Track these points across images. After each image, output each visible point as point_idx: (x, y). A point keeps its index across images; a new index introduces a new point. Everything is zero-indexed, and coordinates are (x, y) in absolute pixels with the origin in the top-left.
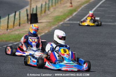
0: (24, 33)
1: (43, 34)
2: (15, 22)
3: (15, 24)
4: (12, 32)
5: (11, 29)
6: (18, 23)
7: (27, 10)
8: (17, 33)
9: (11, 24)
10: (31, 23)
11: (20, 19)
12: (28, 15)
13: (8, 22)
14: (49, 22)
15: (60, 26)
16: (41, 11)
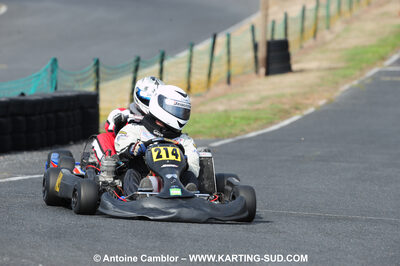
0: (245, 107)
1: (311, 110)
2: (215, 71)
3: (213, 78)
4: (203, 104)
5: (200, 96)
6: (224, 75)
7: (253, 29)
8: (221, 108)
9: (199, 76)
10: (268, 73)
11: (229, 61)
12: (256, 47)
13: (190, 71)
14: (330, 69)
15: (368, 81)
16: (302, 30)
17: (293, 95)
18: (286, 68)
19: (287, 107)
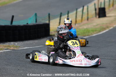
0: (92, 27)
1: (112, 28)
3: (83, 19)
4: (80, 26)
6: (86, 18)
7: (95, 4)
8: (85, 27)
9: (79, 18)
10: (99, 17)
11: (88, 14)
16: (109, 5)
17: (107, 24)
18: (104, 16)
19: (104, 27)
